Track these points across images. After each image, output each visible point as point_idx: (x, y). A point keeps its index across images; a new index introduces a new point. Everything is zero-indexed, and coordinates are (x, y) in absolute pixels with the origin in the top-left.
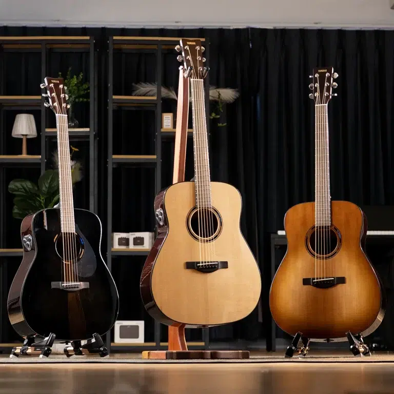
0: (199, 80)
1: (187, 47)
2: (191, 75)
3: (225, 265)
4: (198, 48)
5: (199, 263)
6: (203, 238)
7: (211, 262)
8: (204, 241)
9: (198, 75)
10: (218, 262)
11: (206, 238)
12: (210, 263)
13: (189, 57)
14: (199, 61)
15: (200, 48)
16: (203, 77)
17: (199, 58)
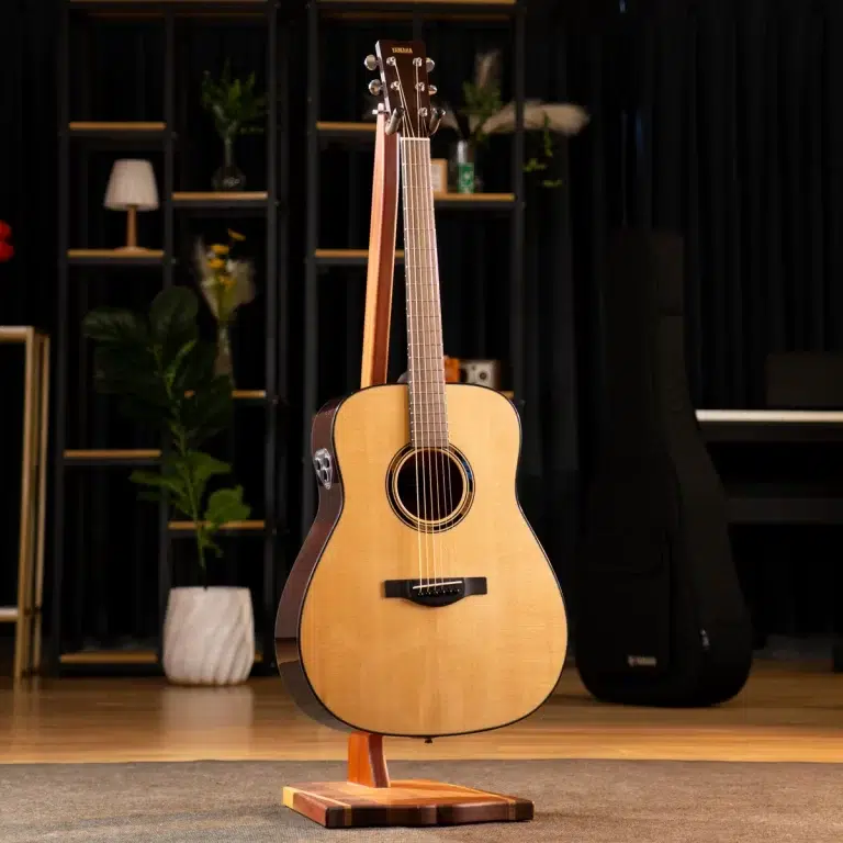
0: (419, 139)
1: (392, 61)
2: (401, 126)
3: (479, 586)
4: (418, 62)
5: (416, 582)
6: (426, 522)
7: (446, 580)
8: (429, 528)
9: (418, 127)
10: (462, 579)
11: (433, 522)
12: (443, 584)
13: (397, 85)
14: (421, 93)
15: (424, 63)
16: (431, 132)
17: (420, 86)
